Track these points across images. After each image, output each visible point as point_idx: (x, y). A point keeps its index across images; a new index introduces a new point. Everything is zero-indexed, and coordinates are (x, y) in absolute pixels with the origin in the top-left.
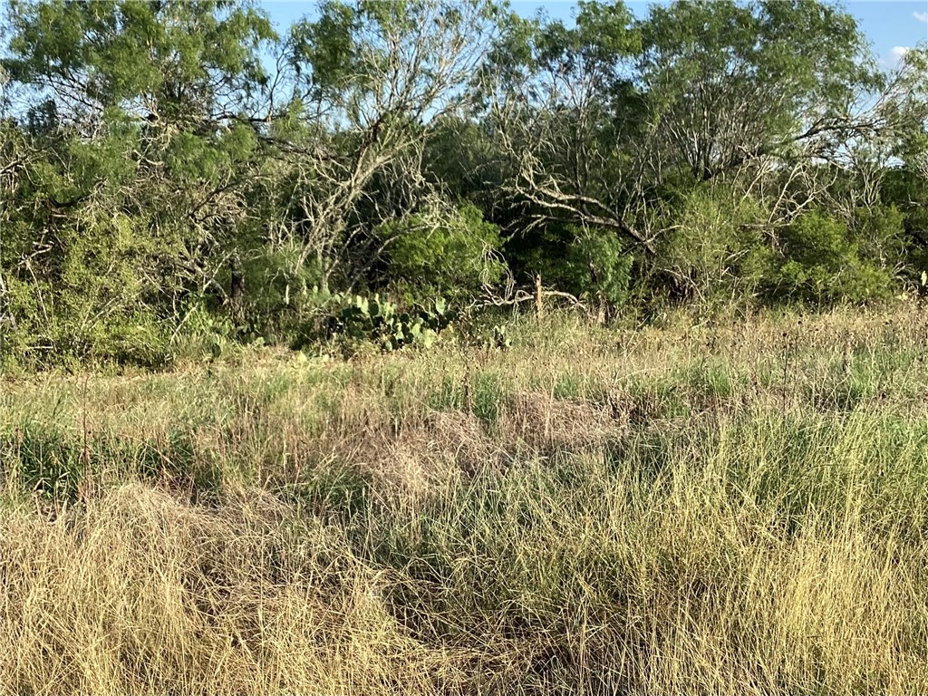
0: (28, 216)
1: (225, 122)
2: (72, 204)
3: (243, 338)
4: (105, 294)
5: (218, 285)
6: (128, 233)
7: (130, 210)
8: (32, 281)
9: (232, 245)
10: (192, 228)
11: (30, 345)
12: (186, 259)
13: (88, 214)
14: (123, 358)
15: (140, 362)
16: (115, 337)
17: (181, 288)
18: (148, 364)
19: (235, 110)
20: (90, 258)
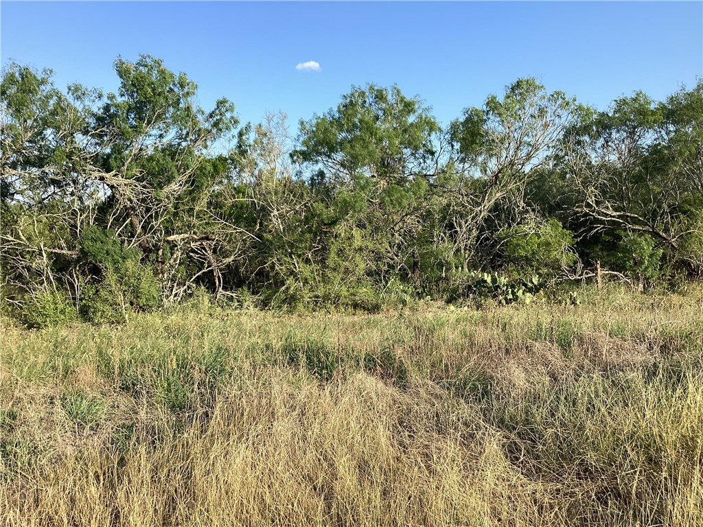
0: (310, 231)
1: (411, 178)
2: (334, 222)
3: (420, 296)
4: (347, 271)
5: (406, 267)
6: (360, 238)
7: (361, 225)
8: (311, 264)
9: (414, 244)
10: (393, 235)
11: (309, 298)
12: (389, 252)
13: (341, 229)
14: (355, 306)
15: (364, 308)
16: (352, 294)
17: (386, 268)
18: (368, 310)
19: (416, 170)
20: (340, 252)
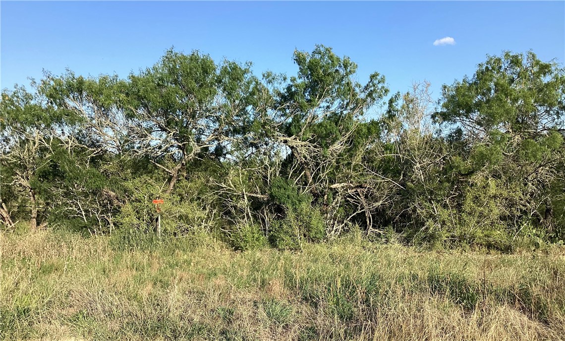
0: (448, 181)
2: (471, 173)
3: (552, 239)
4: (481, 215)
5: (538, 213)
6: (495, 187)
7: (496, 176)
8: (449, 209)
9: (548, 193)
10: (526, 185)
11: (447, 237)
12: (521, 200)
13: (478, 178)
14: (489, 246)
15: (497, 248)
16: (486, 236)
17: (519, 214)
18: (501, 250)
19: (550, 125)
20: (476, 199)
